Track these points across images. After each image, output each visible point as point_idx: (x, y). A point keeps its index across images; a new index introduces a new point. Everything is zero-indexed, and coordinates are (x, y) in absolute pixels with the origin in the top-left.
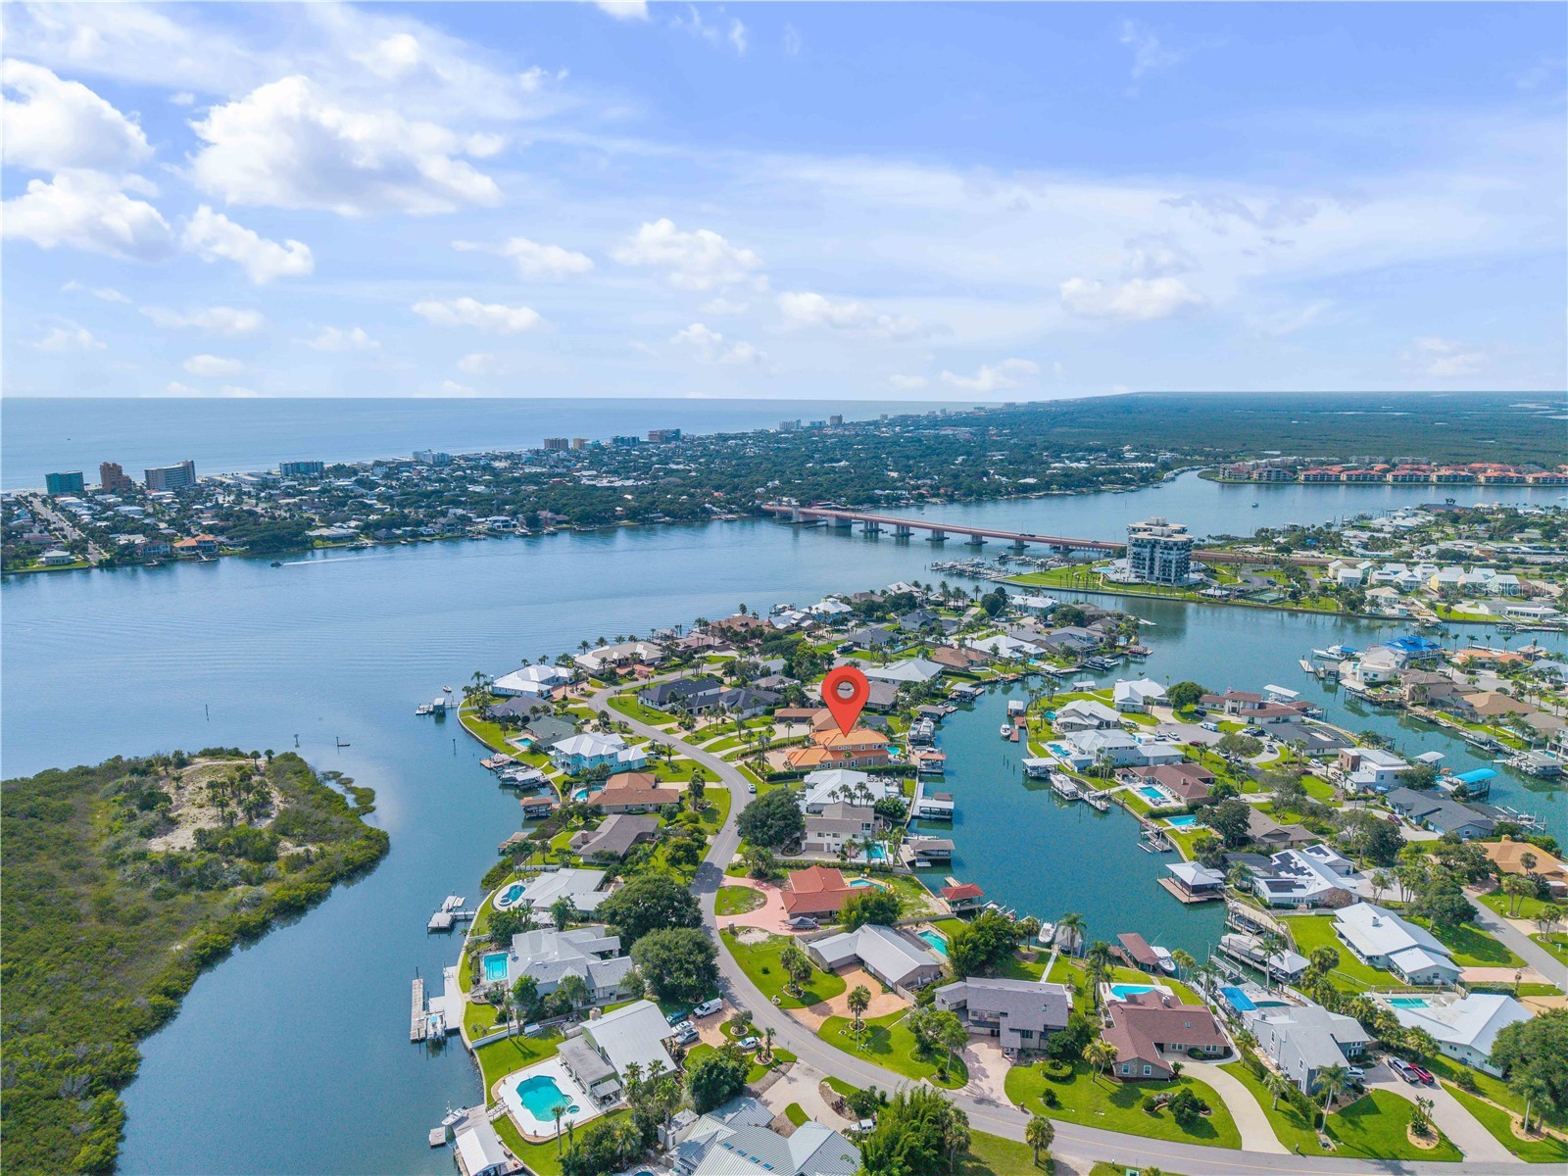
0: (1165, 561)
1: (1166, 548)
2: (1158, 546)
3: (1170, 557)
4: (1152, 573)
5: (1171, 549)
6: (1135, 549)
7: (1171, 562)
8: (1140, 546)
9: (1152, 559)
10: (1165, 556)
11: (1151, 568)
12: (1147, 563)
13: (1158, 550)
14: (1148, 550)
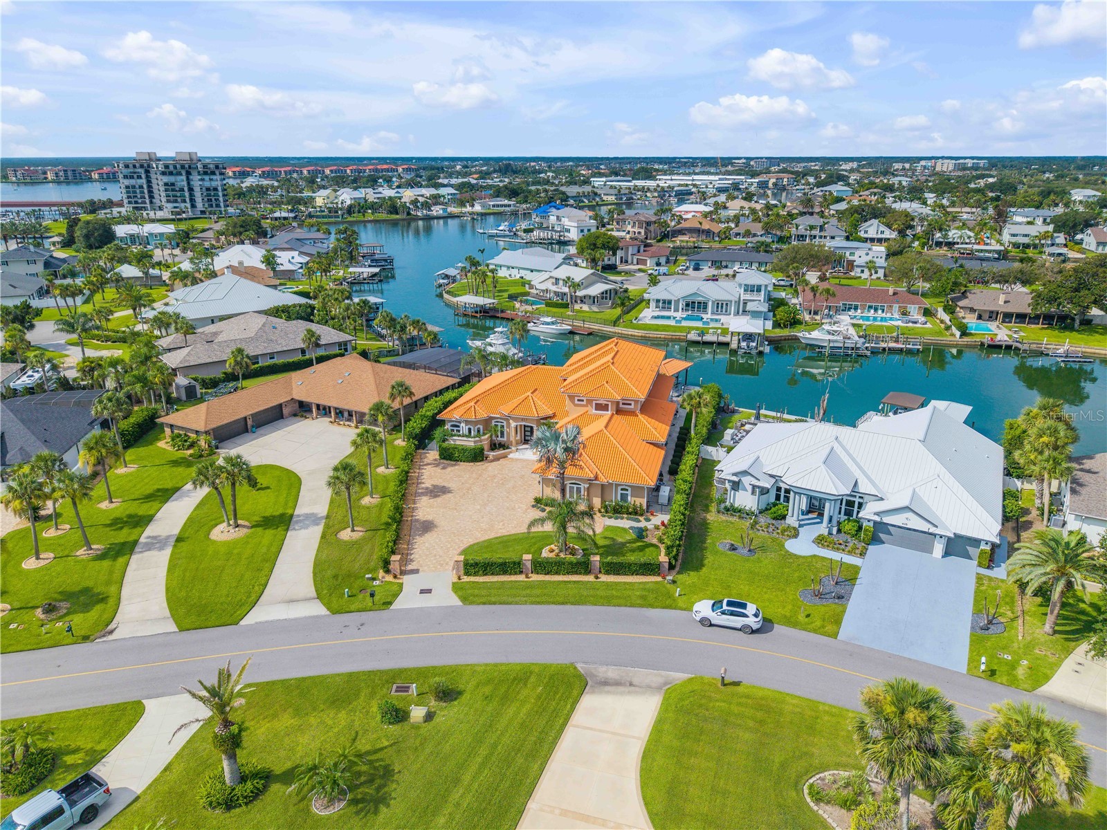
0: (208, 189)
1: (205, 173)
2: (194, 173)
3: (214, 184)
4: (193, 206)
5: (213, 173)
6: (166, 179)
7: (216, 189)
8: (171, 173)
9: (191, 190)
10: (207, 184)
11: (192, 200)
12: (187, 194)
13: (195, 178)
14: (184, 177)
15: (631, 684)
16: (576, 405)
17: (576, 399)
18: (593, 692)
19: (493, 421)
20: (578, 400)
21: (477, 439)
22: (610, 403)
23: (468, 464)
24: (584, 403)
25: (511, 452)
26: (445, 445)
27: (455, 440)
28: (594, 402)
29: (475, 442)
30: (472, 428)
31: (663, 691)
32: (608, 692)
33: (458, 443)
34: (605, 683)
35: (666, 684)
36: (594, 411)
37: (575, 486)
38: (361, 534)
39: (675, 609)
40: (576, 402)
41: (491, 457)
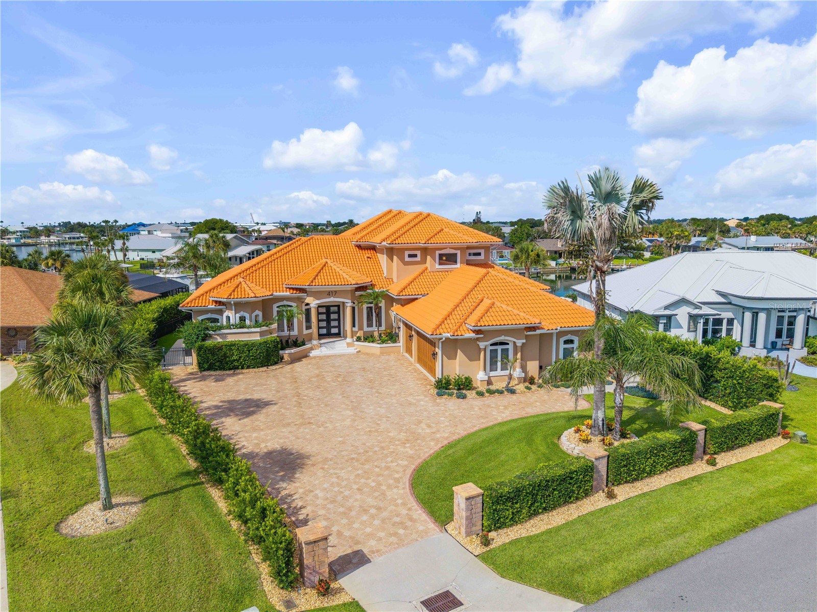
16: (406, 264)
17: (407, 253)
19: (275, 306)
20: (410, 256)
21: (264, 328)
22: (459, 252)
23: (256, 370)
24: (418, 259)
25: (312, 349)
26: (209, 343)
27: (223, 336)
28: (438, 253)
29: (262, 334)
30: (247, 315)
33: (230, 339)
36: (437, 266)
37: (499, 348)
38: (134, 509)
40: (407, 259)
41: (286, 358)
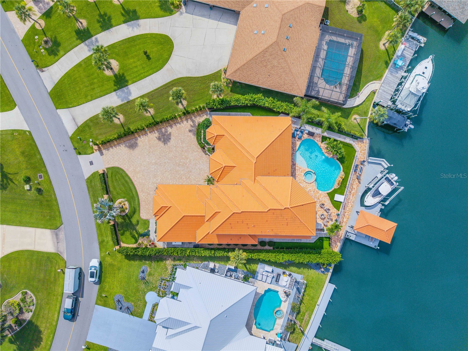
15: (58, 243)
18: (52, 232)
31: (57, 252)
32: (53, 237)
34: (57, 235)
35: (61, 253)
39: (100, 252)
